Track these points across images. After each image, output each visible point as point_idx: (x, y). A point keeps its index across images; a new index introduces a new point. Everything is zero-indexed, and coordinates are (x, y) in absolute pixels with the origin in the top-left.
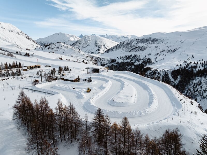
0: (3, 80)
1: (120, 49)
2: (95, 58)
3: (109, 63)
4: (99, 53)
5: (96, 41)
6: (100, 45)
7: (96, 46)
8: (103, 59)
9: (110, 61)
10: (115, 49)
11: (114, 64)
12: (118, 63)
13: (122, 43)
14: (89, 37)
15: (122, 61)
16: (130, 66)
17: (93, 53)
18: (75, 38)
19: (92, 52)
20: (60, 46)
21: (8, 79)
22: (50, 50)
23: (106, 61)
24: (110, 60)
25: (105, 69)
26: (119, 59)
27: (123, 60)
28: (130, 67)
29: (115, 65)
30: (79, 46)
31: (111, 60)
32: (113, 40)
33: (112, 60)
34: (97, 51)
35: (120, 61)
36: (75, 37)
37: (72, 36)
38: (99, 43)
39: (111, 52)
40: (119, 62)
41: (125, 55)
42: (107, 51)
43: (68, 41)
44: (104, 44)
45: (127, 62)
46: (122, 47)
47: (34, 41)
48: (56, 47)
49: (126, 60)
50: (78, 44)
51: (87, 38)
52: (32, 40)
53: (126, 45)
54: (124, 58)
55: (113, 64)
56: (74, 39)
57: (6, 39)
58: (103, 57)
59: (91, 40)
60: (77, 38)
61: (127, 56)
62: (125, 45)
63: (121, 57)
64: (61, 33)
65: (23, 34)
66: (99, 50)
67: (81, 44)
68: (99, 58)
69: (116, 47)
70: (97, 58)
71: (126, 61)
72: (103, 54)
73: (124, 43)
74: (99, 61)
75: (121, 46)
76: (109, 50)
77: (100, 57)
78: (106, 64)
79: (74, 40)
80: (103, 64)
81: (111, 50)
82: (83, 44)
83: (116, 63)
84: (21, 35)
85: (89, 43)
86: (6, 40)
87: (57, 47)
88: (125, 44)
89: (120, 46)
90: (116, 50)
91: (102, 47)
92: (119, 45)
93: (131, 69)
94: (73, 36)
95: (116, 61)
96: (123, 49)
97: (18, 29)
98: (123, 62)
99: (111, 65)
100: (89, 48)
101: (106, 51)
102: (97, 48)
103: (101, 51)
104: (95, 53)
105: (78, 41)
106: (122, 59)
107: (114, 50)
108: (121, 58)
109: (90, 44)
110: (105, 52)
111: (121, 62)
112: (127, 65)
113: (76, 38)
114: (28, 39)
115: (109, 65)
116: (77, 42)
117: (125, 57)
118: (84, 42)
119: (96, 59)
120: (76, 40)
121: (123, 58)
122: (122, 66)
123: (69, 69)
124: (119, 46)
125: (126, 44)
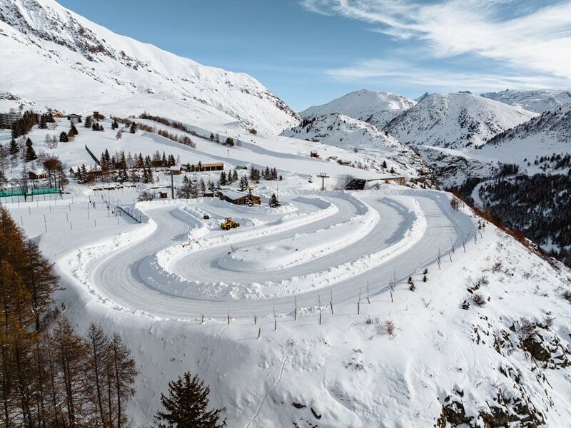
0: (109, 189)
1: (541, 135)
2: (449, 159)
3: (493, 176)
4: (468, 145)
5: (464, 111)
6: (474, 121)
7: (462, 125)
8: (476, 164)
9: (499, 171)
10: (523, 133)
11: (510, 179)
12: (525, 177)
13: (549, 112)
14: (441, 99)
15: (541, 171)
16: (566, 191)
17: (450, 147)
18: (403, 103)
19: (447, 142)
20: (336, 124)
21: (122, 187)
22: (311, 134)
23: (483, 170)
24: (497, 167)
25: (387, 182)
26: (529, 164)
27: (544, 169)
28: (564, 194)
29: (513, 182)
30: (410, 124)
31: (501, 168)
32: (527, 105)
33: (505, 166)
34: (462, 138)
35: (532, 172)
36: (402, 101)
37: (396, 99)
38: (472, 115)
39: (505, 145)
40: (529, 175)
41: (554, 154)
42: (494, 141)
43: (383, 111)
44: (490, 117)
45: (557, 177)
46: (547, 127)
47: (294, 114)
48: (326, 125)
49: (556, 168)
50: (408, 118)
51: (435, 103)
52: (289, 112)
53: (563, 119)
54: (548, 162)
55: (505, 180)
56: (401, 105)
57: (233, 110)
58: (475, 159)
59: (449, 106)
60: (409, 103)
61: (559, 157)
62: (560, 119)
63: (539, 159)
64: (365, 92)
65: (269, 97)
66: (468, 136)
67: (415, 120)
68: (462, 159)
69: (526, 127)
70: (456, 159)
71: (554, 173)
72: (480, 148)
73: (555, 114)
74: (463, 170)
75: (543, 123)
76: (503, 135)
77: (467, 157)
78: (485, 179)
79: (398, 108)
80: (474, 179)
81: (507, 135)
82: (422, 118)
83: (517, 178)
84: (266, 100)
85: (442, 116)
86: (233, 112)
87: (329, 127)
88: (561, 116)
89: (539, 124)
90: (523, 137)
91: (482, 128)
92: (539, 120)
93: (566, 200)
94: (397, 97)
95: (520, 172)
96: (552, 132)
97: (260, 84)
98: (543, 176)
99: (497, 183)
100: (439, 132)
101: (493, 139)
102: (465, 131)
103: (477, 140)
104: (457, 145)
105: (408, 111)
106: (542, 165)
107: (517, 136)
108: (536, 163)
109: (444, 118)
110: (488, 142)
111: (535, 176)
112: (555, 187)
113: (405, 102)
114: (281, 108)
115: (492, 181)
116: (405, 114)
117: (553, 159)
118: (425, 114)
119: (452, 163)
120: (406, 107)
121: (544, 163)
122: (534, 189)
123: (278, 176)
124: (536, 122)
125: (566, 117)
